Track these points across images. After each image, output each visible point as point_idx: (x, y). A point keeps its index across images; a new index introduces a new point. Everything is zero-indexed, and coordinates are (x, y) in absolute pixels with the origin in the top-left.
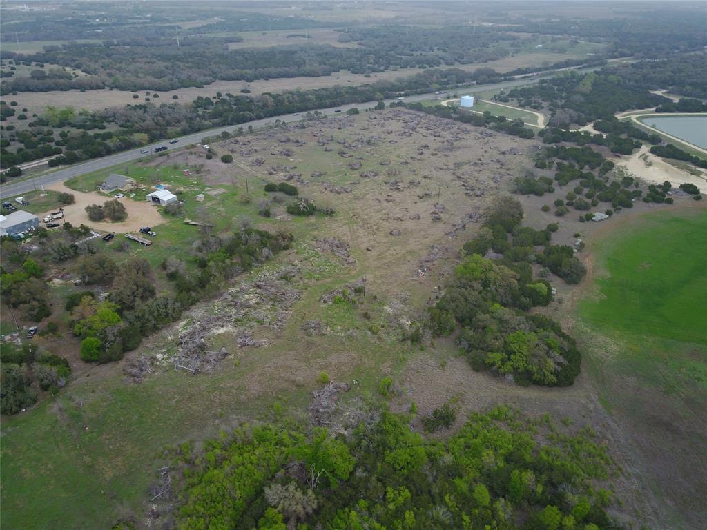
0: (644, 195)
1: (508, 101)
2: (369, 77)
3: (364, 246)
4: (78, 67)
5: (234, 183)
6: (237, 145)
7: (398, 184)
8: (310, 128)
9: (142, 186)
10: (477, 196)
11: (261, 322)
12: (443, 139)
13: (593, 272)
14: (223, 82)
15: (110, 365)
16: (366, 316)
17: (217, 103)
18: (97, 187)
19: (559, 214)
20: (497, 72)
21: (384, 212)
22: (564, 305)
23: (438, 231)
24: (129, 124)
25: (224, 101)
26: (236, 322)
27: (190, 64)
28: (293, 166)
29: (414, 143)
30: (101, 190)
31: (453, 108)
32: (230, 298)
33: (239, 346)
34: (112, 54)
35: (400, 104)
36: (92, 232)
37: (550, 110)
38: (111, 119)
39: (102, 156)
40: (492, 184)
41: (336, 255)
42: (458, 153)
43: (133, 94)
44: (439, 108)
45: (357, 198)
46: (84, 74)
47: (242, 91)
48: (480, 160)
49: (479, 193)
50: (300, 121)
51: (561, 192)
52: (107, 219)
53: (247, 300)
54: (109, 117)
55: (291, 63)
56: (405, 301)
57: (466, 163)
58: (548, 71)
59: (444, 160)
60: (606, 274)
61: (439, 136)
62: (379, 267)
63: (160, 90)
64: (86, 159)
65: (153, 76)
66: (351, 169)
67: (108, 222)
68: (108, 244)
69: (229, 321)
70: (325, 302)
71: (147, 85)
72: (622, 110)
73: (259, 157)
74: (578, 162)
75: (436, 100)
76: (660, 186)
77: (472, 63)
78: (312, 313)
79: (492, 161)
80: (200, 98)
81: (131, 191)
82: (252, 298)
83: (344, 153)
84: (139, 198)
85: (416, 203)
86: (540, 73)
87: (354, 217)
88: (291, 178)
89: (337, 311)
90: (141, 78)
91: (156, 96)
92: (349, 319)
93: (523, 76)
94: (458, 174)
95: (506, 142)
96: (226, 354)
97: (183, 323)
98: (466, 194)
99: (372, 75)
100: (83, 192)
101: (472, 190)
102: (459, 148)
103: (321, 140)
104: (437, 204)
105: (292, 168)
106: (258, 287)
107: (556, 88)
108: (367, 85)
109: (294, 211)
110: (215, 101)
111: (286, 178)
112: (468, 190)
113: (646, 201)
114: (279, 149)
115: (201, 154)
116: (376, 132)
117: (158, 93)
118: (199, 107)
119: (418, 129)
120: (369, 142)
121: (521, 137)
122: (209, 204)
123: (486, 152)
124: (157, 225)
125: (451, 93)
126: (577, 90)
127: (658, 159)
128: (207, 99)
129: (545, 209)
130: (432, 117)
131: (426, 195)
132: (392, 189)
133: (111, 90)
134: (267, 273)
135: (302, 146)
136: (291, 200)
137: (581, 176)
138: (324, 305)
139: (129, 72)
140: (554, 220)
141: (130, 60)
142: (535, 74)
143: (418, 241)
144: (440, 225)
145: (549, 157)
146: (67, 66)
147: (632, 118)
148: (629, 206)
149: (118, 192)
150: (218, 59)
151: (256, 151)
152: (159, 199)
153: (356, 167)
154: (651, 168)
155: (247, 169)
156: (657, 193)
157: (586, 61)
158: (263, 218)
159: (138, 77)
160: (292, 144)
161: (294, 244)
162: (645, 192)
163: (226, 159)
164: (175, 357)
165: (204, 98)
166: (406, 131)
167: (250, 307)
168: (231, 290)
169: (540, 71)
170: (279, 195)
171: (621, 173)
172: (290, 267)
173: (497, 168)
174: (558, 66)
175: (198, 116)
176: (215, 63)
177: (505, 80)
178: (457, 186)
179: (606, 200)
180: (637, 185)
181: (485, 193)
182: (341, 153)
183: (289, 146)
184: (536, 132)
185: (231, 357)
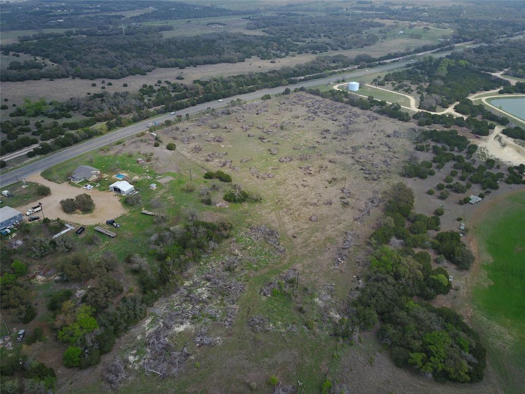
0: (506, 177)
1: (384, 85)
2: (275, 62)
3: (290, 233)
4: (46, 56)
5: (179, 171)
6: (178, 132)
7: (310, 169)
8: (235, 113)
9: (105, 176)
10: (374, 180)
11: (213, 318)
12: (339, 123)
13: (479, 257)
14: (162, 69)
15: (89, 370)
16: (301, 310)
17: (159, 90)
18: (68, 178)
19: (442, 197)
20: (373, 57)
21: (302, 197)
22: (461, 292)
23: (348, 216)
24: (90, 113)
25: (164, 88)
26: (193, 318)
27: (134, 54)
28: (225, 153)
29: (317, 127)
30: (72, 181)
31: (343, 92)
32: (186, 293)
33: (198, 345)
34: (73, 44)
35: (302, 89)
36: (67, 225)
37: (419, 93)
38: (76, 108)
39: (71, 145)
40: (384, 168)
41: (268, 243)
42: (354, 136)
43: (92, 82)
44: (333, 93)
45: (279, 183)
46: (52, 63)
47: (178, 78)
48: (371, 143)
49: (375, 176)
50: (226, 107)
51: (441, 175)
52: (78, 211)
53: (200, 294)
54: (75, 106)
55: (213, 51)
56: (331, 292)
57: (361, 147)
58: (411, 55)
59: (343, 143)
60: (488, 258)
61: (336, 120)
62: (305, 256)
63: (112, 78)
64: (58, 149)
65: (106, 65)
66: (271, 154)
67: (79, 214)
68: (81, 237)
69: (188, 318)
70: (265, 295)
71: (102, 74)
72: (474, 92)
73: (197, 144)
74: (449, 145)
75: (329, 84)
76: (516, 168)
77: (352, 48)
78: (255, 307)
79: (381, 144)
80: (145, 86)
81: (97, 181)
82: (203, 292)
83: (264, 139)
84: (103, 188)
85: (326, 187)
86: (405, 57)
87: (279, 203)
88: (224, 165)
89: (276, 305)
90: (96, 68)
91: (110, 84)
92: (286, 313)
93: (392, 60)
94: (357, 158)
95: (390, 125)
96: (188, 355)
97: (148, 321)
98: (366, 178)
99: (277, 60)
100: (56, 182)
101: (370, 174)
102: (354, 131)
103: (244, 126)
104: (344, 188)
105: (224, 155)
106: (208, 280)
107: (419, 71)
108: (274, 71)
109: (230, 198)
110: (156, 88)
111: (220, 165)
112: (366, 174)
113: (507, 182)
114: (212, 135)
115: (150, 142)
116: (286, 117)
117: (112, 81)
118: (145, 94)
119: (319, 113)
120: (282, 128)
121: (400, 120)
122: (161, 192)
123: (375, 135)
124: (119, 216)
125: (340, 77)
126: (436, 74)
127: (510, 141)
128: (151, 87)
129: (430, 193)
130: (328, 101)
131: (334, 179)
132: (305, 174)
133: (74, 78)
134: (213, 264)
135: (229, 132)
136: (226, 188)
137: (454, 159)
138: (264, 298)
139: (87, 62)
140: (439, 204)
141: (88, 50)
142: (401, 58)
143: (334, 227)
144: (349, 210)
145: (425, 140)
146: (37, 55)
147: (482, 100)
148: (496, 188)
149: (86, 182)
150: (156, 48)
151: (194, 138)
152: (119, 190)
153: (274, 153)
154: (506, 149)
155: (189, 155)
156: (514, 174)
157: (439, 46)
158: (206, 206)
159: (95, 67)
160: (222, 130)
161: (233, 232)
162: (506, 174)
163: (170, 147)
164: (145, 359)
165: (148, 86)
166: (310, 115)
167: (204, 302)
168: (187, 283)
169: (404, 55)
170: (216, 182)
171: (484, 155)
172: (232, 257)
173: (387, 152)
174: (418, 51)
175: (145, 104)
176: (154, 52)
177: (380, 64)
178: (357, 169)
179: (477, 182)
180: (498, 167)
181: (381, 176)
182: (261, 139)
183: (220, 133)
184: (411, 115)
185: (192, 357)
